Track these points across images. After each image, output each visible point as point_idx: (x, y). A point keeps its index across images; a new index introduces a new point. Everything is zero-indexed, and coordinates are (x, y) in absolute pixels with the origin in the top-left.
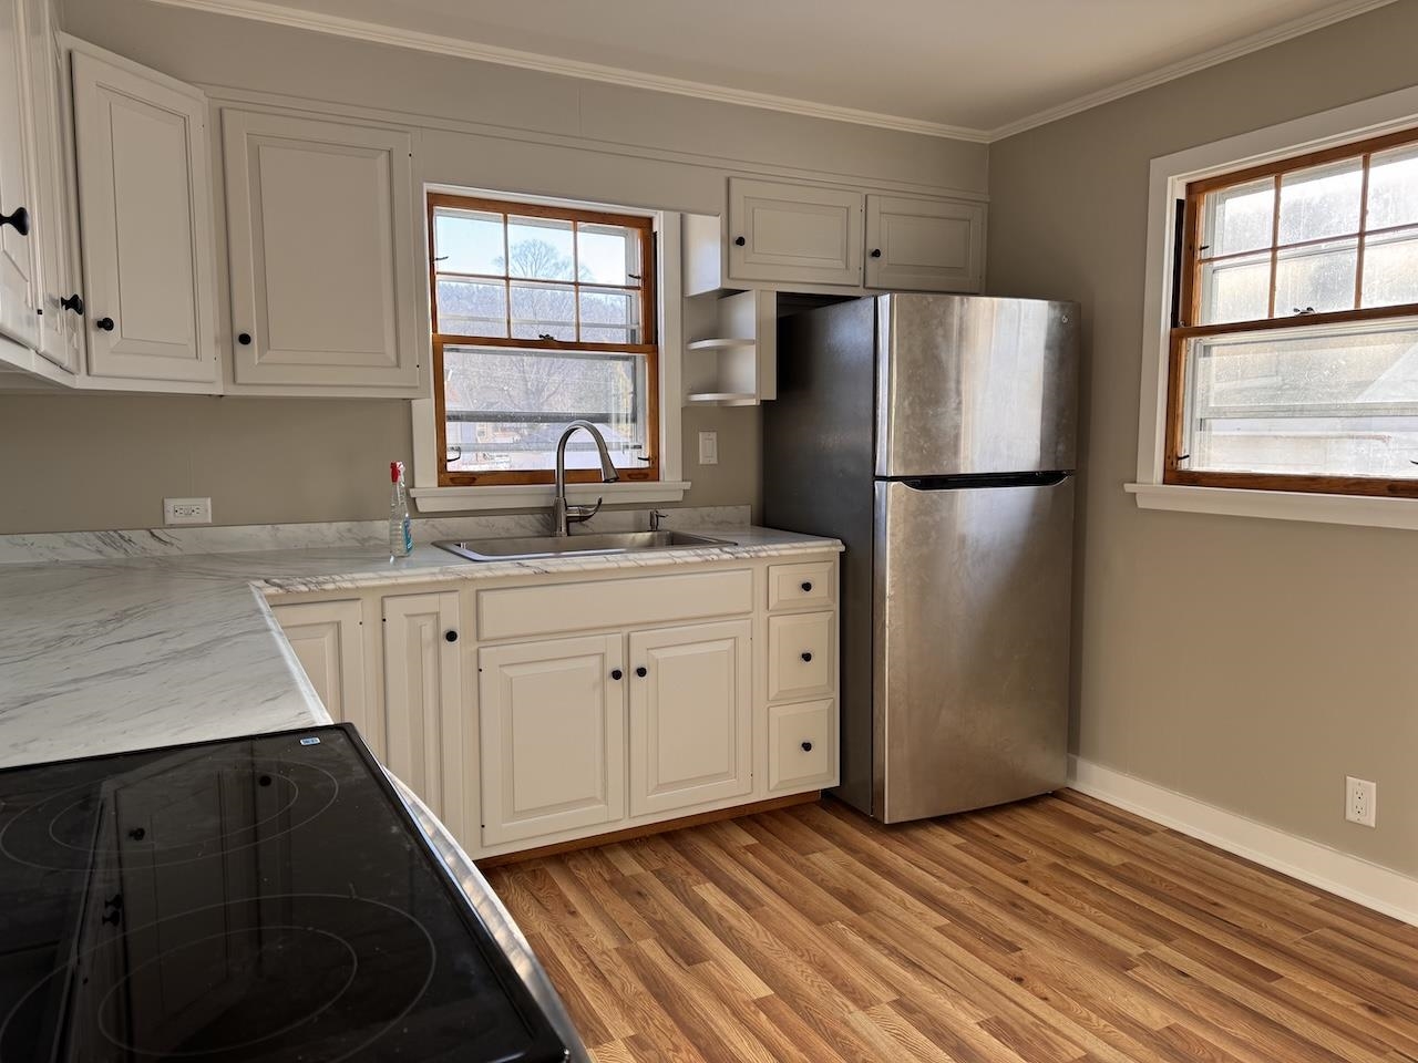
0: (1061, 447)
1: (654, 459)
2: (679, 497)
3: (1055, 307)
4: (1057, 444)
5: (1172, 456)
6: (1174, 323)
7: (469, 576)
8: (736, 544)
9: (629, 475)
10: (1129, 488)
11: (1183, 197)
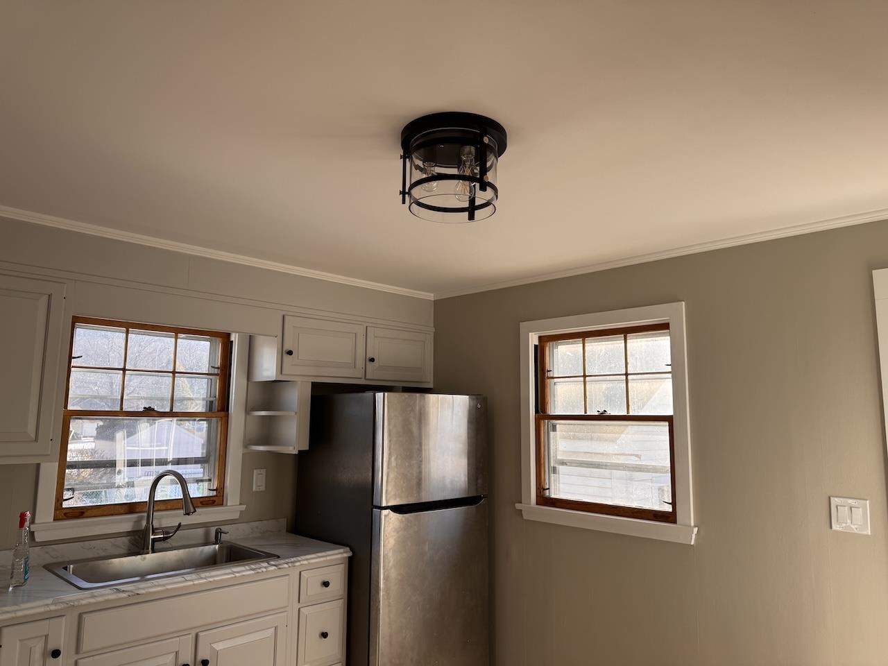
0: (480, 481)
1: (220, 490)
2: (237, 516)
3: (473, 399)
4: (477, 479)
5: (541, 489)
6: (537, 411)
7: (76, 603)
8: (279, 557)
9: (201, 502)
10: (518, 506)
11: (537, 343)
